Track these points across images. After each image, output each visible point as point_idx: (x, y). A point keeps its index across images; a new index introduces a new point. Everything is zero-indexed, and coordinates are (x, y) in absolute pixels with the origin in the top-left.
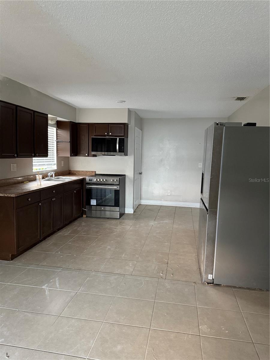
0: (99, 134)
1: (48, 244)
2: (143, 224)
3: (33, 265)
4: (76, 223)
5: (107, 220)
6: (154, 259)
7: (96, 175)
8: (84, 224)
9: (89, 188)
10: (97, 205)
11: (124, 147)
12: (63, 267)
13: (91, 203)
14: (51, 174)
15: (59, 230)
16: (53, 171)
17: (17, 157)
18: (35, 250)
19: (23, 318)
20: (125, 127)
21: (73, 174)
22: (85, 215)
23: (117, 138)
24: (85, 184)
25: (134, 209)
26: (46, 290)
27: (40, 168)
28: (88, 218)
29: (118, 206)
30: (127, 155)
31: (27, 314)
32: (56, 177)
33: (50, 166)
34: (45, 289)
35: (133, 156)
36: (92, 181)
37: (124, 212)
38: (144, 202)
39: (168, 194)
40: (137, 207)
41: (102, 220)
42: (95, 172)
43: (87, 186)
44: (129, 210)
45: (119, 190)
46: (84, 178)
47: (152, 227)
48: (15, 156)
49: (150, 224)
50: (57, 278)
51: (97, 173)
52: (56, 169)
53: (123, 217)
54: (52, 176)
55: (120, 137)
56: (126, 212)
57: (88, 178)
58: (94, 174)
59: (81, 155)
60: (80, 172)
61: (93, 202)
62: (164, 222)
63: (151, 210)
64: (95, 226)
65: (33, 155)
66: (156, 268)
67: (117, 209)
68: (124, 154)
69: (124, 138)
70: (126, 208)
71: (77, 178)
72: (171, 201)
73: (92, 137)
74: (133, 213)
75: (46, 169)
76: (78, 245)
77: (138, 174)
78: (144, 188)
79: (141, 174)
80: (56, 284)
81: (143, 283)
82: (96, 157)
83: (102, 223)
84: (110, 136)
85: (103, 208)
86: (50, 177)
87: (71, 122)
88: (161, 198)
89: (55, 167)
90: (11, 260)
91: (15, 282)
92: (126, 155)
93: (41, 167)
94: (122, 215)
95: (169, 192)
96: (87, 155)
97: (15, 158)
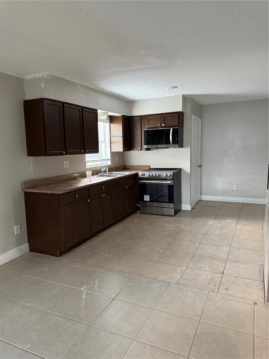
0: (151, 126)
1: (98, 241)
2: (200, 223)
3: (78, 263)
4: (129, 219)
5: (160, 217)
6: (208, 266)
7: (150, 169)
8: (137, 221)
9: (141, 183)
10: (150, 201)
11: (178, 138)
12: (106, 268)
13: (144, 198)
14: (104, 170)
15: (110, 226)
16: (106, 166)
17: (66, 154)
18: (84, 247)
19: (54, 323)
20: (180, 116)
21: (128, 169)
22: (139, 211)
23: (170, 129)
24: (138, 179)
25: (191, 206)
26: (84, 293)
27: (93, 164)
28: (142, 215)
29: (173, 202)
30: (183, 147)
31: (59, 318)
32: (109, 173)
33: (105, 162)
34: (83, 291)
35: (190, 148)
36: (144, 176)
37: (179, 209)
38: (205, 198)
39: (234, 189)
40: (197, 203)
41: (156, 216)
42: (149, 166)
43: (140, 181)
44: (186, 206)
45: (173, 185)
46: (137, 173)
47: (210, 227)
48: (63, 154)
49: (209, 223)
50: (97, 280)
51: (151, 167)
52: (110, 164)
53: (179, 214)
54: (105, 172)
55: (173, 128)
56: (183, 209)
57: (140, 173)
58: (148, 168)
59: (135, 149)
60: (134, 167)
61: (147, 198)
62: (226, 221)
63: (212, 207)
64: (147, 223)
65: (83, 151)
66: (208, 278)
67: (172, 205)
68: (179, 145)
69: (178, 128)
70: (182, 205)
71: (129, 173)
72: (236, 196)
73: (144, 130)
74: (190, 210)
75: (100, 164)
76: (126, 244)
77: (197, 167)
78: (205, 182)
79: (200, 166)
80: (95, 287)
81: (190, 295)
82: (150, 150)
83: (155, 220)
84: (163, 127)
85: (156, 204)
86: (103, 173)
87: (123, 116)
88: (225, 193)
89: (109, 163)
90: (59, 257)
91: (57, 280)
92: (181, 146)
93: (95, 163)
94: (178, 211)
95: (235, 186)
96: (140, 149)
97: (64, 155)
